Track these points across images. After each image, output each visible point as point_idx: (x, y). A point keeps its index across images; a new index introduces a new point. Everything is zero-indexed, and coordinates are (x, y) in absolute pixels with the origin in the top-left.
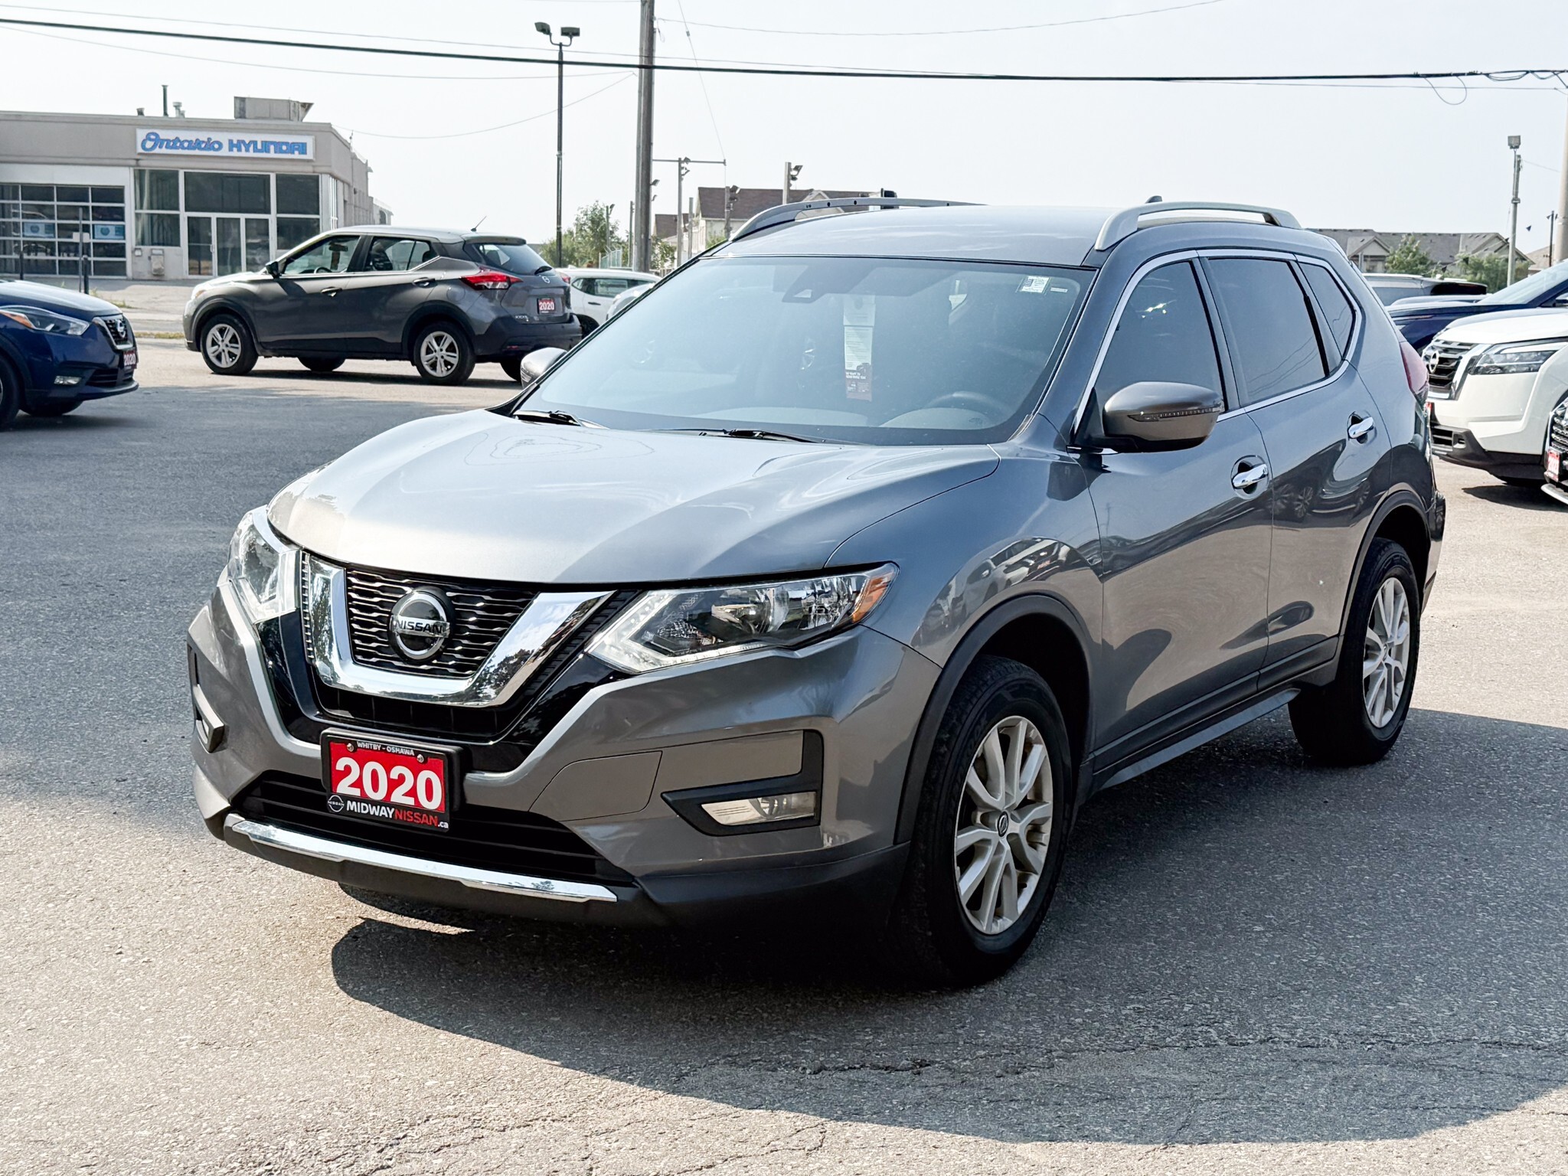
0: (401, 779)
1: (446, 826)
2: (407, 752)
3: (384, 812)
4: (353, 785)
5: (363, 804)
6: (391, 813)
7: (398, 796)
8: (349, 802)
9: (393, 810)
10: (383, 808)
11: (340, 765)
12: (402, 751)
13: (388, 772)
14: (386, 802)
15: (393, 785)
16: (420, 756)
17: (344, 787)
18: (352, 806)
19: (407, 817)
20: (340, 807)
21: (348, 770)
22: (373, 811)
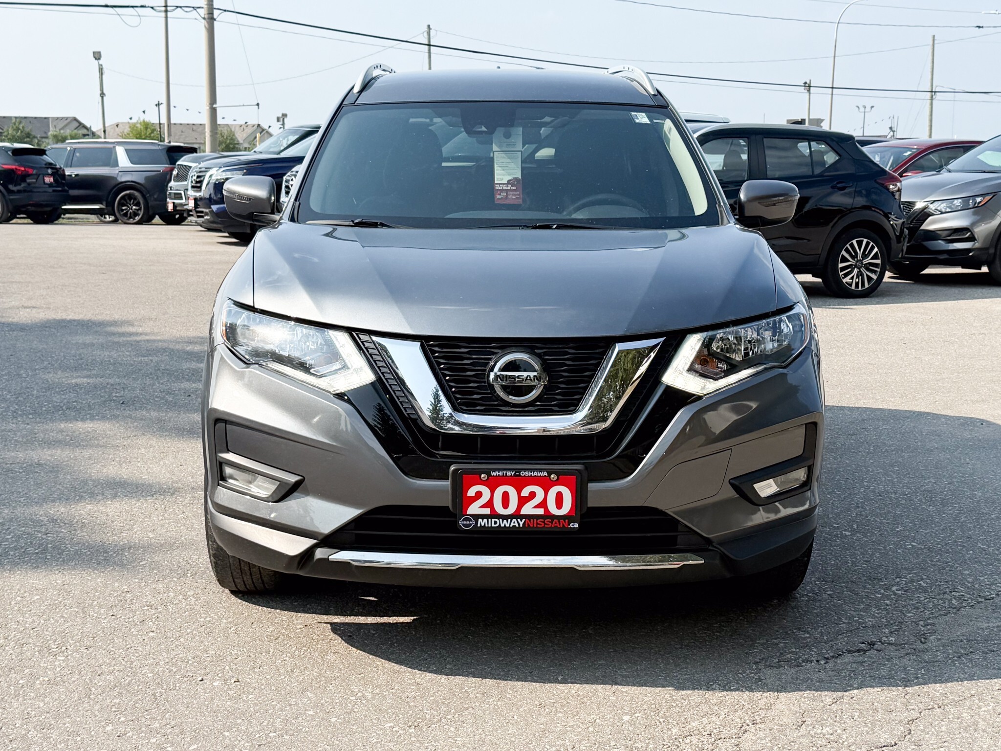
0: (533, 495)
1: (576, 525)
2: (541, 474)
3: (514, 523)
4: (483, 506)
5: (493, 520)
6: (521, 524)
7: (528, 509)
8: (480, 520)
9: (524, 520)
10: (514, 520)
11: (472, 492)
12: (536, 473)
13: (519, 493)
14: (517, 515)
15: (522, 501)
16: (552, 476)
17: (474, 509)
18: (482, 522)
19: (537, 524)
20: (471, 524)
21: (479, 495)
22: (505, 523)
